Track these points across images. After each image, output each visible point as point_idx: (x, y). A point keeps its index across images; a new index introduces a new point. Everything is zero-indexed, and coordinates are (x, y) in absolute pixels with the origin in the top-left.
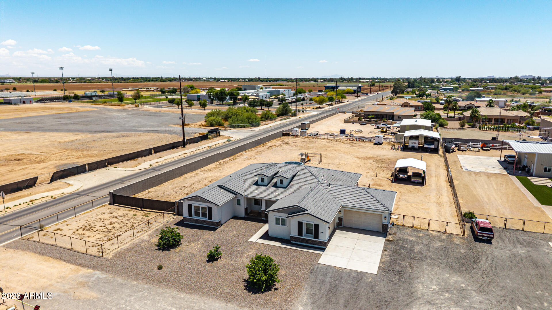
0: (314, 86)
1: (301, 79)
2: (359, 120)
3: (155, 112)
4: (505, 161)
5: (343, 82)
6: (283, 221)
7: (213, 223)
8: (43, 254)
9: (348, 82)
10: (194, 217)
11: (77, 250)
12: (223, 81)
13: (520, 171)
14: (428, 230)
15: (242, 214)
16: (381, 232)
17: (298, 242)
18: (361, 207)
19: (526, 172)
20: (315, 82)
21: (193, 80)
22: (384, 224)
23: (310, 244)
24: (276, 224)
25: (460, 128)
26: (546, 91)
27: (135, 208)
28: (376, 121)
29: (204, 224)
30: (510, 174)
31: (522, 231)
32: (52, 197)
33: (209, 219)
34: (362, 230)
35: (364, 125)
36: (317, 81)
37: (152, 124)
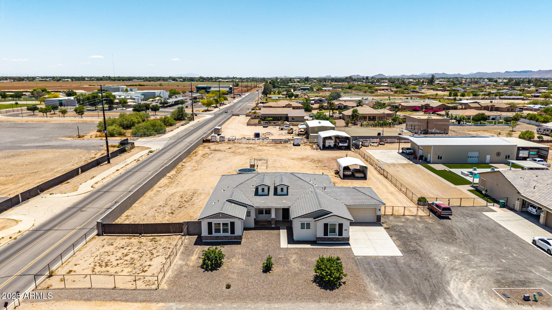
0: (178, 86)
1: (157, 78)
2: (259, 122)
3: (19, 122)
4: (403, 152)
5: (203, 81)
6: (308, 225)
7: (236, 238)
8: (88, 300)
9: (209, 81)
10: (214, 234)
11: (121, 287)
12: (66, 81)
13: (420, 161)
14: (404, 215)
15: (253, 225)
16: (375, 223)
17: (324, 241)
18: (360, 203)
19: (424, 160)
20: (174, 82)
21: (25, 80)
22: (378, 216)
23: (335, 241)
24: (301, 228)
25: (346, 126)
26: (380, 90)
27: (132, 235)
28: (275, 123)
29: (225, 240)
30: (416, 163)
31: (460, 206)
32: (11, 238)
33: (231, 234)
34: (360, 223)
35: (267, 127)
36: (177, 81)
37: (34, 138)
